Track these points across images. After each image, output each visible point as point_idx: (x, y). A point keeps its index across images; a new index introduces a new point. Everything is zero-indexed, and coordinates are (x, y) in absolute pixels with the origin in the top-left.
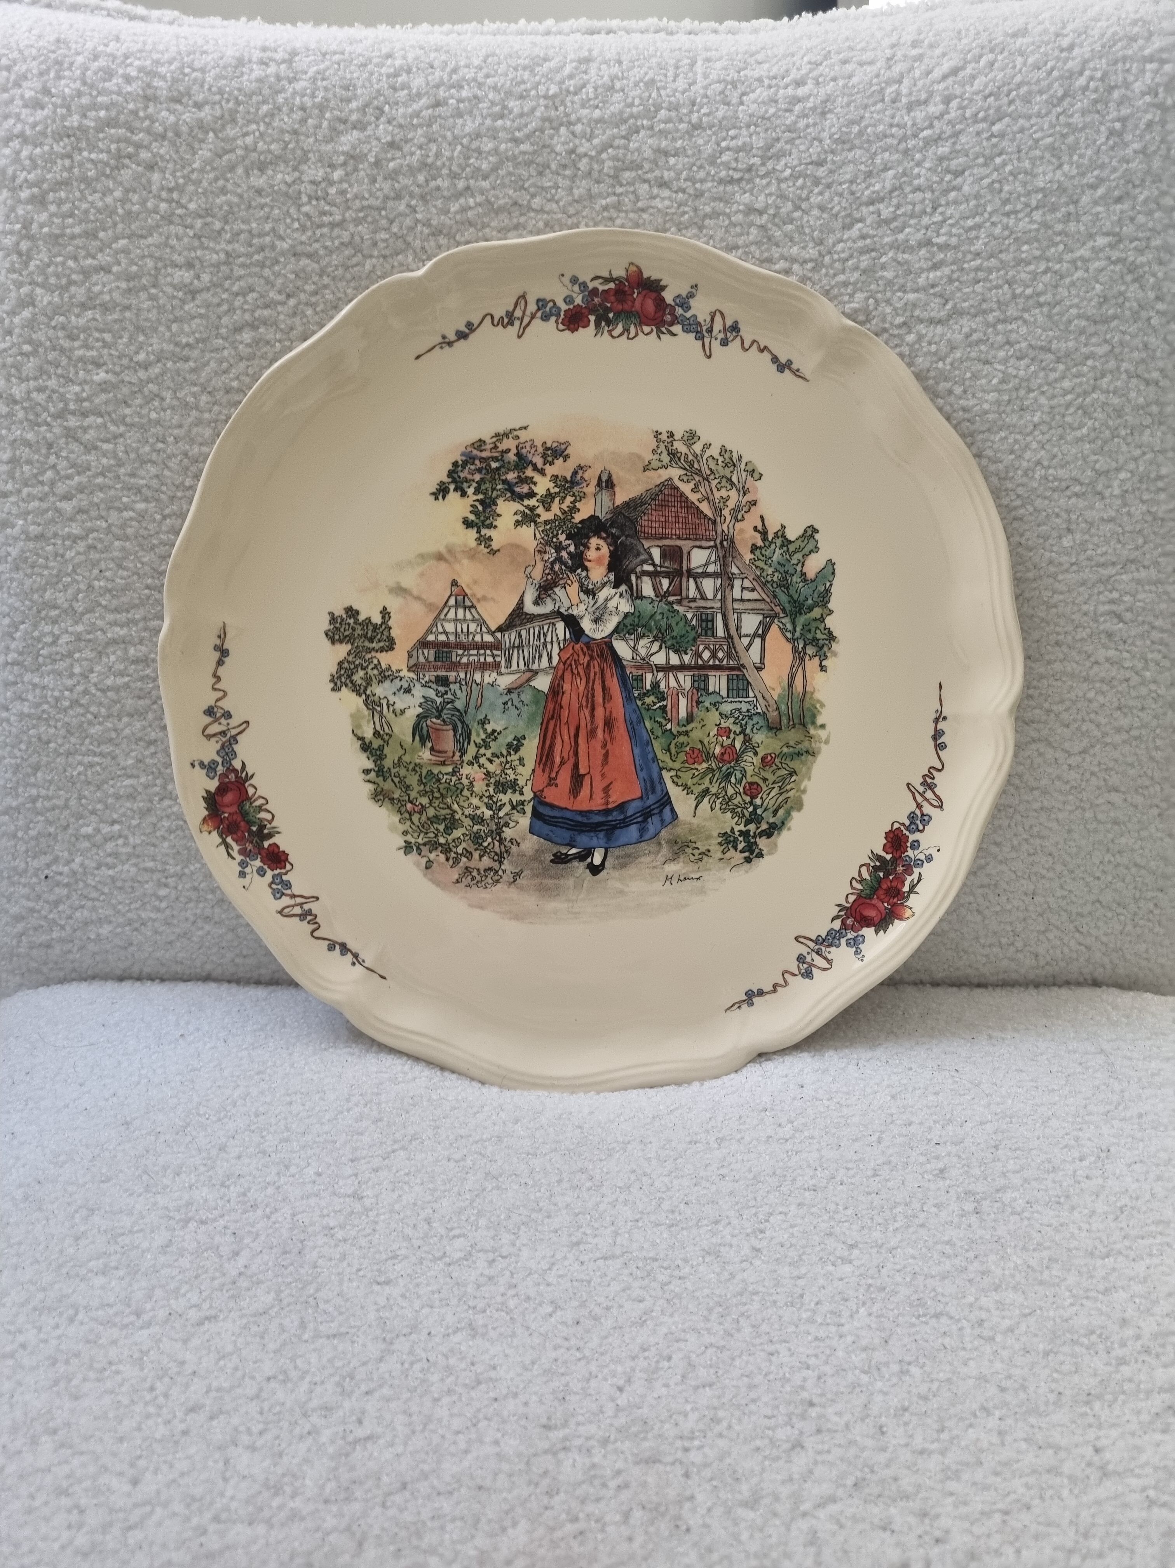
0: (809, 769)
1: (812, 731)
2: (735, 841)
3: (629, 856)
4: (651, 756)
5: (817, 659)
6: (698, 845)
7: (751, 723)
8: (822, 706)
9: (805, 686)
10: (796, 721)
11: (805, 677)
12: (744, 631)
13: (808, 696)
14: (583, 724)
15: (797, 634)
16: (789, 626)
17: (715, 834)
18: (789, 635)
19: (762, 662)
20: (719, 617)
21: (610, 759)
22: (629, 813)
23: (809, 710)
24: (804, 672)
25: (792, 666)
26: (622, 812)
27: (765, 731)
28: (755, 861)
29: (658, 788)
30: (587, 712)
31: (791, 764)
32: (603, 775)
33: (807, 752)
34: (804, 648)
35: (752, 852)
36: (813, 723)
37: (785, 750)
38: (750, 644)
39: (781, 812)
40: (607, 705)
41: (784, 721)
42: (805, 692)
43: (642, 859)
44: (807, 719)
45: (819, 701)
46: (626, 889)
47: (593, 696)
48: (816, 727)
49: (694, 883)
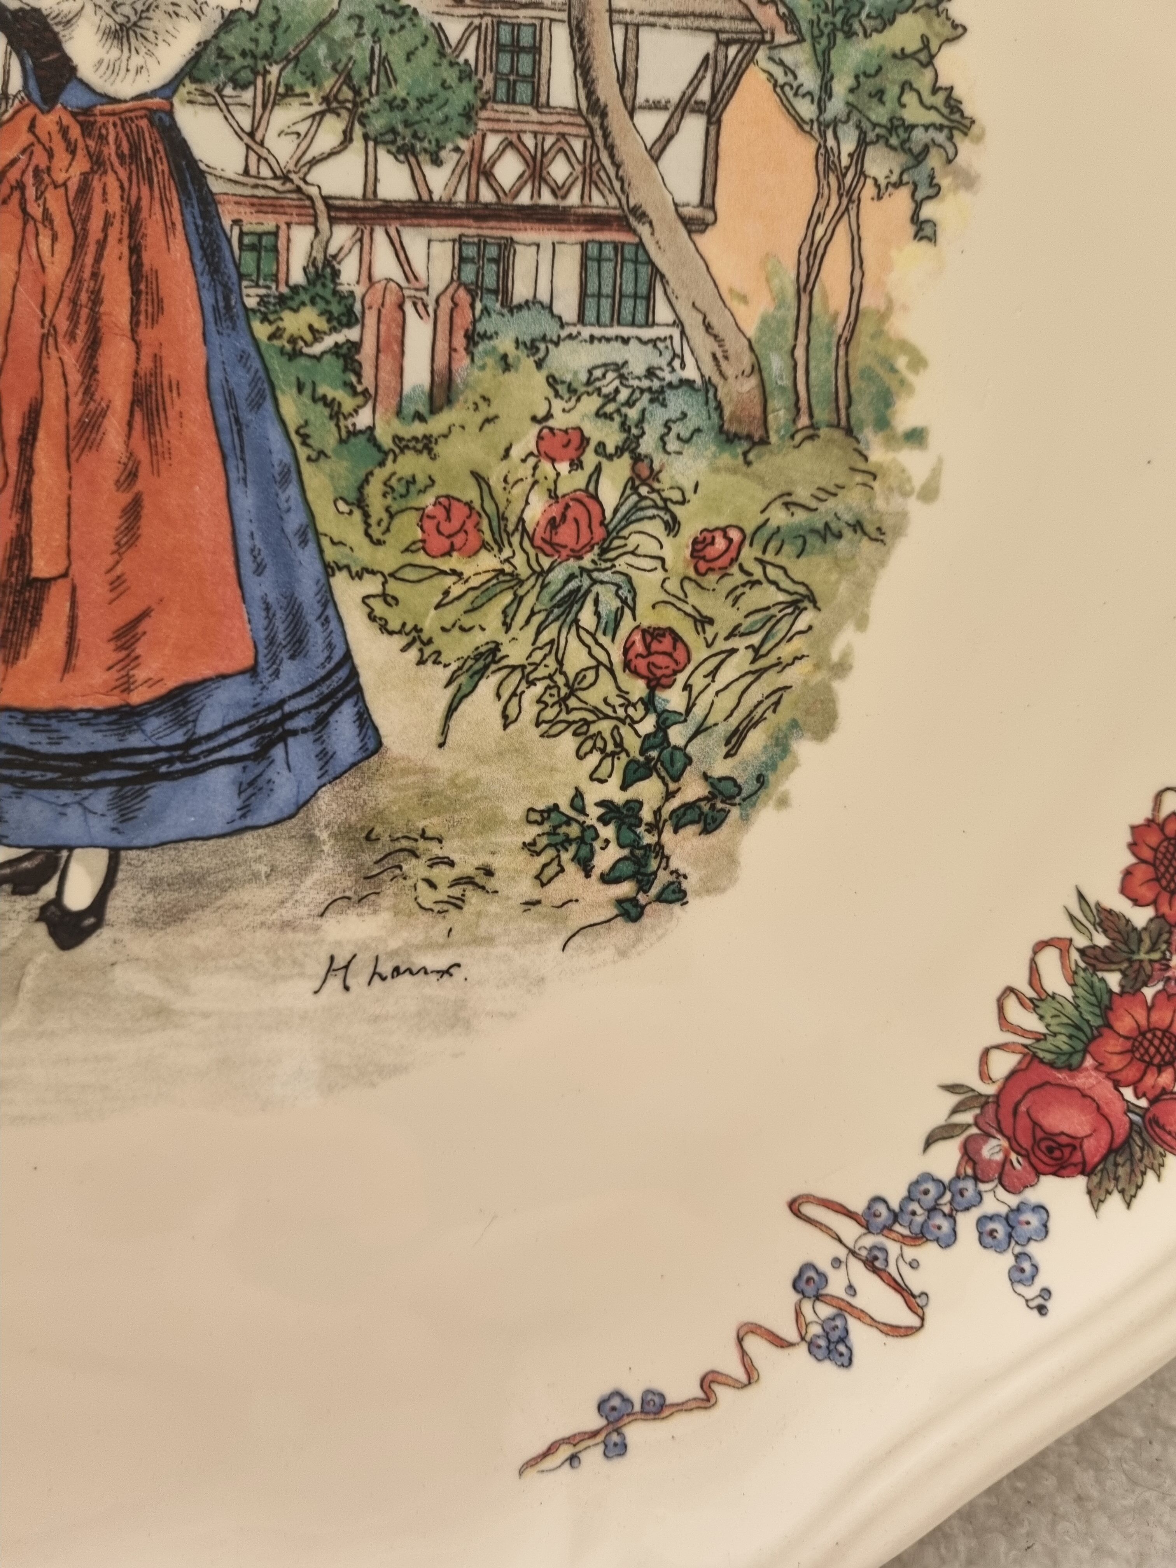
0: (863, 588)
1: (878, 454)
2: (587, 837)
3: (196, 880)
4: (294, 521)
5: (901, 199)
6: (450, 849)
7: (658, 416)
8: (918, 362)
9: (856, 292)
10: (822, 414)
11: (857, 260)
12: (647, 90)
13: (865, 327)
14: (53, 398)
15: (836, 107)
16: (809, 78)
17: (515, 811)
18: (806, 109)
19: (707, 199)
20: (561, 35)
21: (149, 527)
22: (206, 725)
23: (868, 375)
24: (856, 240)
25: (814, 220)
26: (180, 722)
27: (707, 444)
28: (656, 914)
29: (316, 637)
30: (71, 355)
31: (800, 569)
32: (117, 585)
33: (858, 526)
34: (858, 156)
35: (644, 881)
36: (883, 423)
37: (779, 517)
38: (666, 137)
39: (755, 740)
40: (144, 333)
41: (779, 415)
42: (855, 314)
43: (247, 895)
44: (862, 410)
45: (905, 346)
46: (181, 1004)
47: (96, 299)
48: (891, 441)
49: (431, 987)
